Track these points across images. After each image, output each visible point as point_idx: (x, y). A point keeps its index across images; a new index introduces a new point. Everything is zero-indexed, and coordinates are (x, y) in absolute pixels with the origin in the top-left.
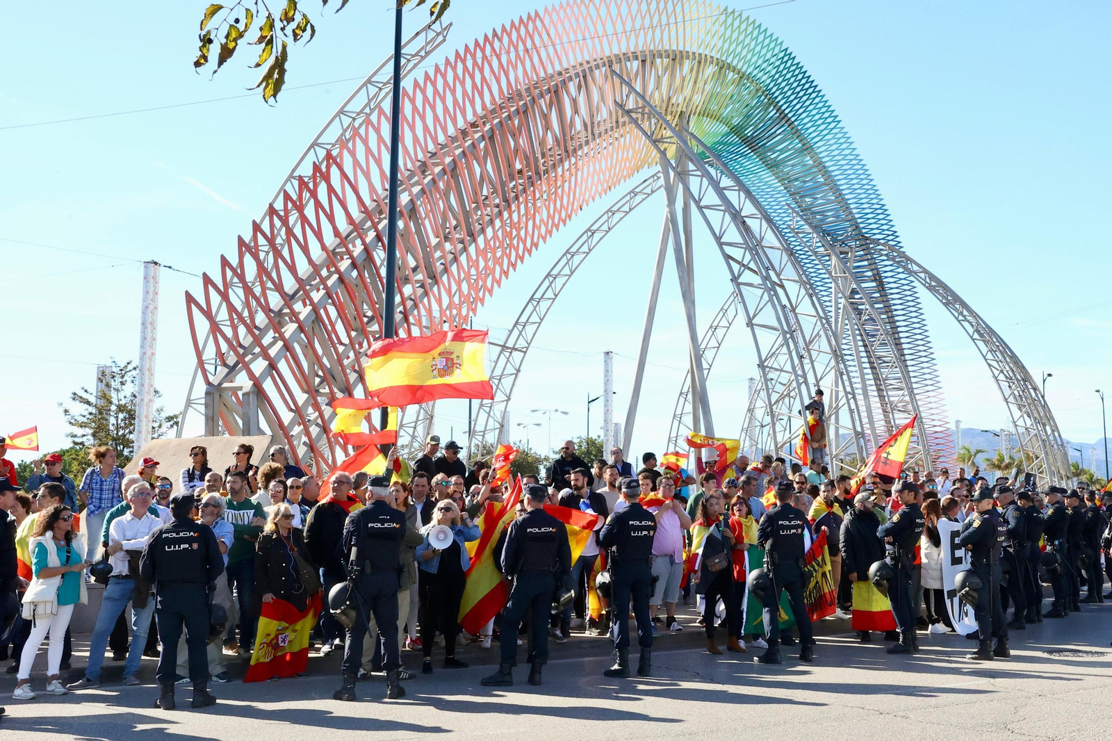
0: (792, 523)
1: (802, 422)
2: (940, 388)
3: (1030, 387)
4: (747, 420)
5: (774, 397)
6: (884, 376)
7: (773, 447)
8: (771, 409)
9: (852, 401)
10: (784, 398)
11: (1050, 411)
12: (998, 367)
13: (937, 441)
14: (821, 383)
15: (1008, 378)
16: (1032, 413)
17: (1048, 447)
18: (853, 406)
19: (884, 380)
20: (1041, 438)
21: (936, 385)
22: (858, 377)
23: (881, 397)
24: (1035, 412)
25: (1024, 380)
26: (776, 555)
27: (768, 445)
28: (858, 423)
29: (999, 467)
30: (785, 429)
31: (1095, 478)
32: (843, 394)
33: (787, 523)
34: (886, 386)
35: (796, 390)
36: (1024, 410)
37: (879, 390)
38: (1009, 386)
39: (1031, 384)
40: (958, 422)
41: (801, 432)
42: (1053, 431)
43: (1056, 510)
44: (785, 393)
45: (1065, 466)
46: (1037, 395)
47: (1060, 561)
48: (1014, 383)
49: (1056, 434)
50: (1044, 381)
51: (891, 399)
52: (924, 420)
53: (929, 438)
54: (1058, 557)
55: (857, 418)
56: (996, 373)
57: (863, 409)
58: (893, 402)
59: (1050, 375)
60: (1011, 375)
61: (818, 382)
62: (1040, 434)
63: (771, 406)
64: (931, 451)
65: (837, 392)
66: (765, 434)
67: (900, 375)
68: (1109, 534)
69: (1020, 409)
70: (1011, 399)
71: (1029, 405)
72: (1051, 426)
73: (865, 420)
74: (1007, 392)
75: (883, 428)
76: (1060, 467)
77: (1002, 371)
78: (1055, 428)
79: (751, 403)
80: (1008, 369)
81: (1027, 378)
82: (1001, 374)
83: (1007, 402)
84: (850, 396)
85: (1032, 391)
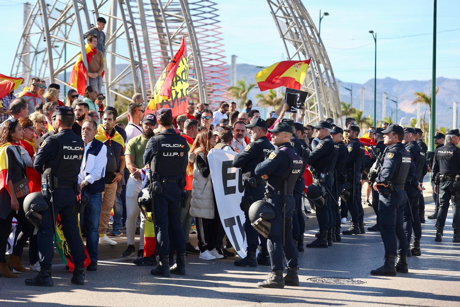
0: (76, 149)
1: (80, 49)
2: (218, 22)
3: (306, 24)
4: (22, 45)
5: (52, 23)
6: (164, 7)
7: (48, 74)
8: (48, 34)
9: (131, 30)
10: (60, 25)
11: (324, 49)
12: (277, 4)
13: (212, 75)
14: (100, 10)
15: (286, 15)
16: (308, 51)
17: (320, 84)
18: (132, 36)
19: (164, 11)
20: (315, 75)
21: (215, 19)
22: (136, 7)
23: (160, 29)
24: (310, 49)
25: (302, 18)
26: (56, 179)
27: (42, 72)
28: (136, 54)
29: (271, 104)
30: (61, 57)
31: (363, 116)
32: (122, 22)
33: (71, 148)
34: (165, 17)
35: (74, 17)
36: (299, 47)
37: (158, 21)
38: (287, 23)
39: (308, 22)
40: (234, 57)
41: (77, 60)
42: (326, 69)
43: (326, 145)
44: (62, 20)
45: (336, 104)
46: (313, 33)
47: (324, 194)
48: (291, 20)
49: (329, 72)
50: (321, 19)
51: (170, 30)
52: (202, 54)
53: (205, 72)
54: (324, 189)
55: (135, 48)
56: (275, 9)
57: (141, 39)
58: (171, 34)
59: (326, 14)
60: (289, 11)
61: (97, 8)
62: (314, 72)
63: (48, 32)
64: (207, 84)
65: (115, 20)
66: (40, 61)
67: (180, 7)
68: (376, 169)
69: (296, 46)
70: (288, 36)
71: (305, 42)
72: (325, 65)
73: (143, 51)
74: (285, 29)
75: (159, 60)
76: (331, 105)
77: (280, 8)
78: (329, 67)
79: (26, 28)
80: (286, 5)
81: (304, 16)
82: (280, 11)
83: (284, 39)
84: (129, 25)
85: (308, 29)
